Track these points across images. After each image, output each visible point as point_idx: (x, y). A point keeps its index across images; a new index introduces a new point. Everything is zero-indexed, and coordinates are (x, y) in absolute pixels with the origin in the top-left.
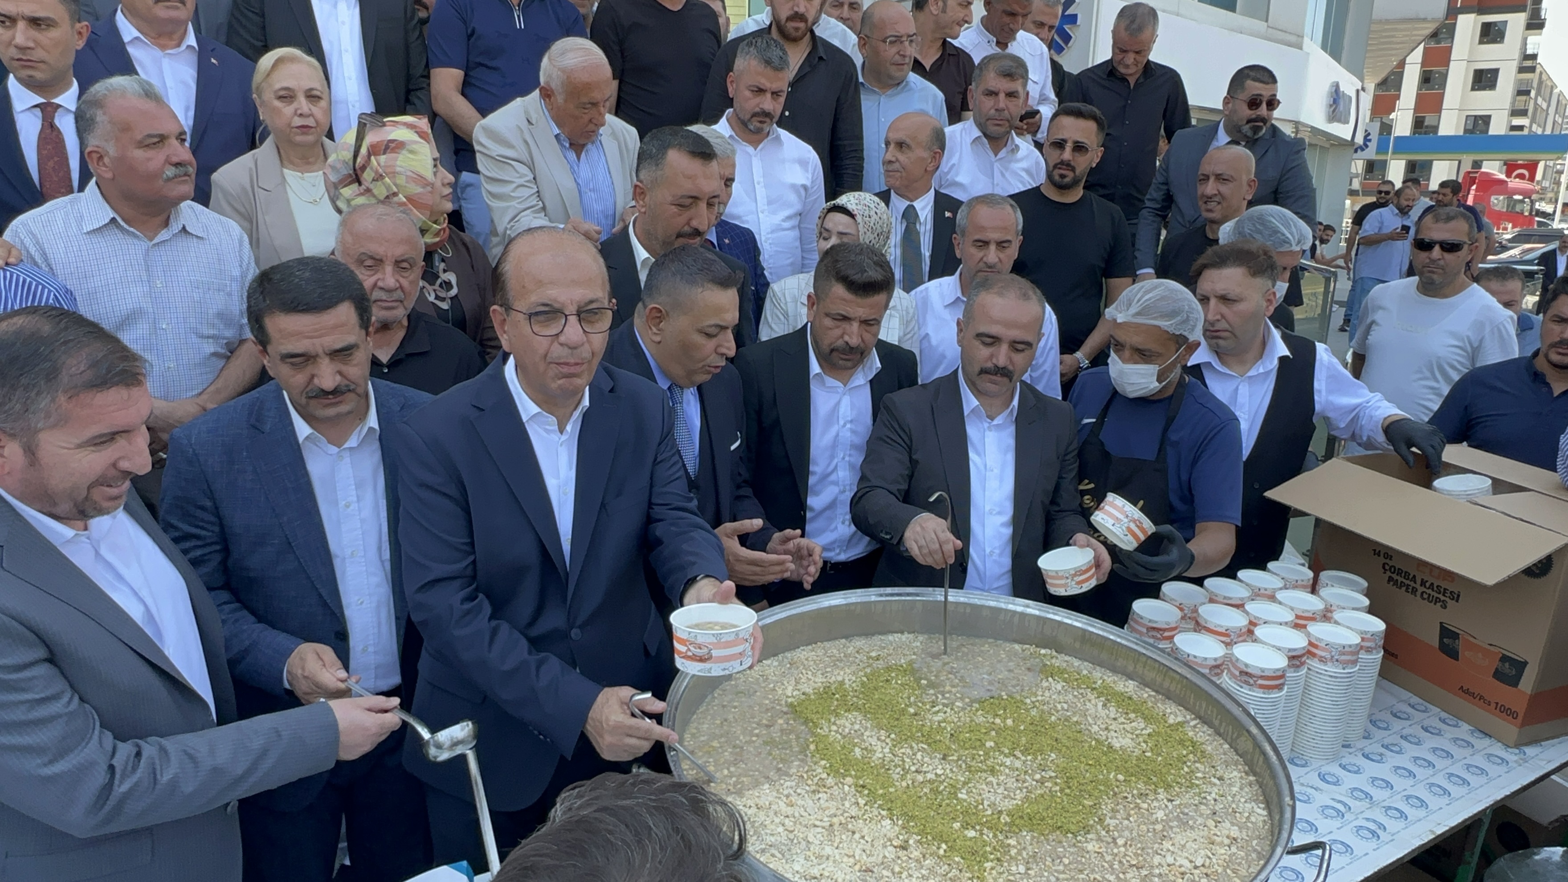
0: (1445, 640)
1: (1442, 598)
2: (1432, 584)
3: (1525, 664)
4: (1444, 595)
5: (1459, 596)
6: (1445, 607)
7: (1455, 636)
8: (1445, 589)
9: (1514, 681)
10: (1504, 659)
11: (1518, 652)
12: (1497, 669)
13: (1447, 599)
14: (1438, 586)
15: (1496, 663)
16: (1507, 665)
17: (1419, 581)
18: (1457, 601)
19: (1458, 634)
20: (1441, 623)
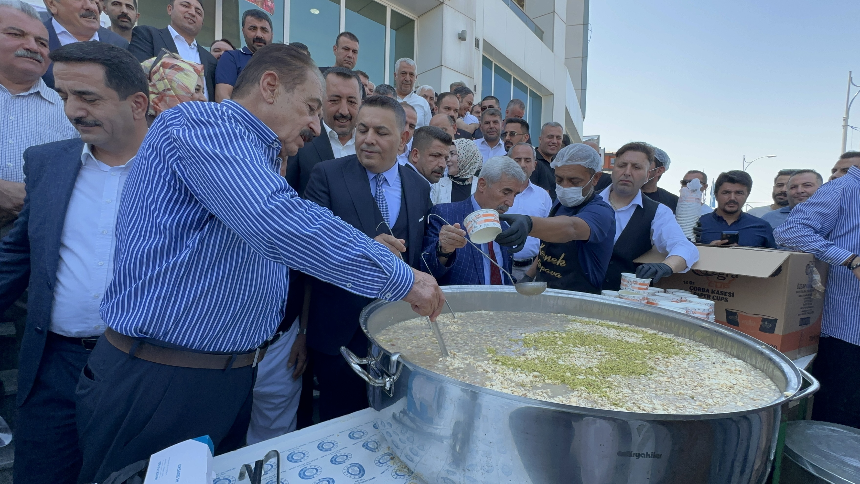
0: (729, 317)
1: (724, 297)
2: (718, 291)
3: (776, 320)
4: (725, 295)
5: (733, 294)
6: (727, 301)
7: (735, 314)
8: (725, 292)
9: (772, 330)
10: (764, 320)
11: (771, 315)
12: (761, 326)
13: (728, 297)
14: (721, 292)
15: (760, 323)
16: (766, 323)
17: (710, 291)
18: (733, 297)
19: (736, 313)
20: (726, 309)
